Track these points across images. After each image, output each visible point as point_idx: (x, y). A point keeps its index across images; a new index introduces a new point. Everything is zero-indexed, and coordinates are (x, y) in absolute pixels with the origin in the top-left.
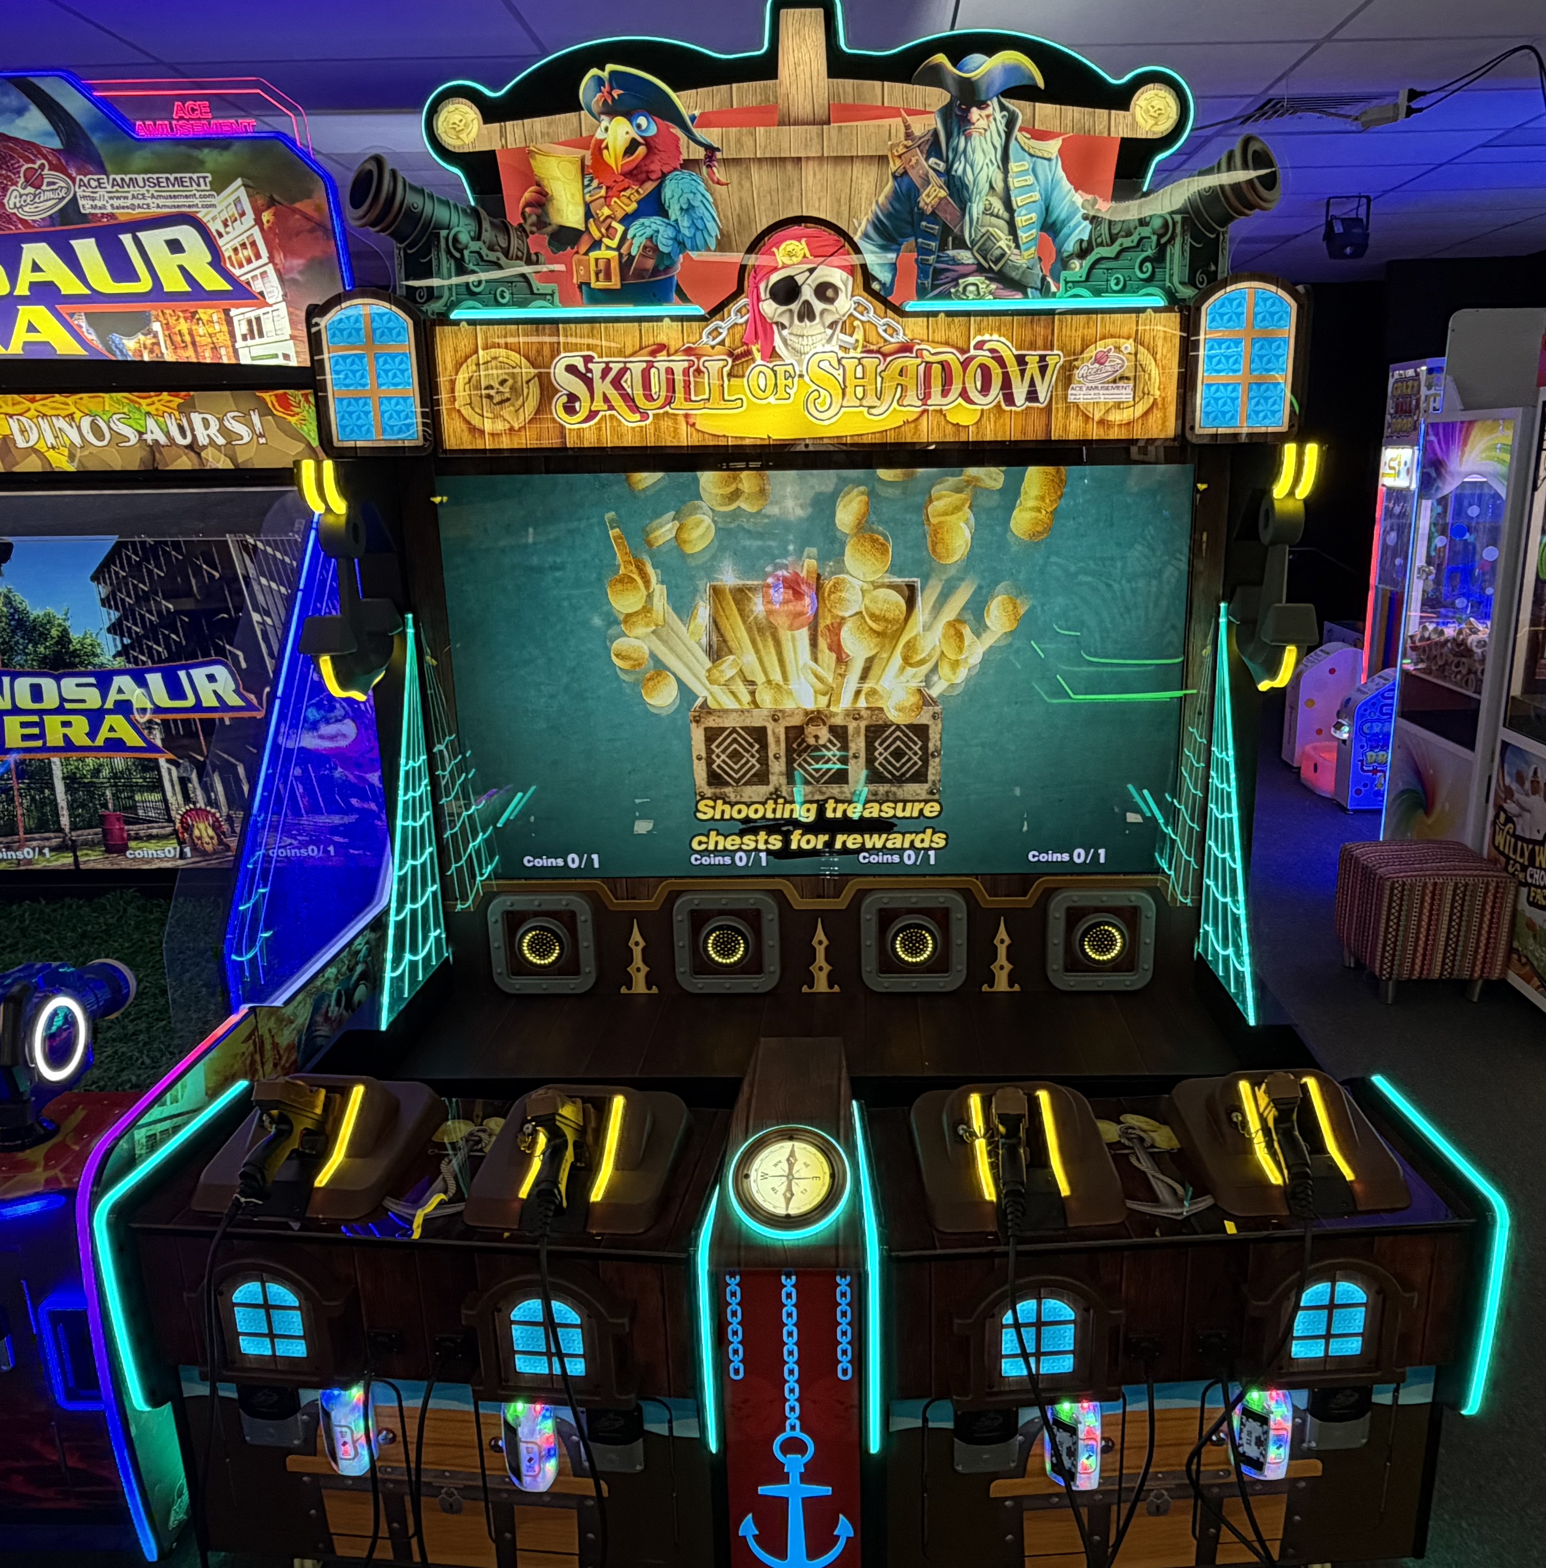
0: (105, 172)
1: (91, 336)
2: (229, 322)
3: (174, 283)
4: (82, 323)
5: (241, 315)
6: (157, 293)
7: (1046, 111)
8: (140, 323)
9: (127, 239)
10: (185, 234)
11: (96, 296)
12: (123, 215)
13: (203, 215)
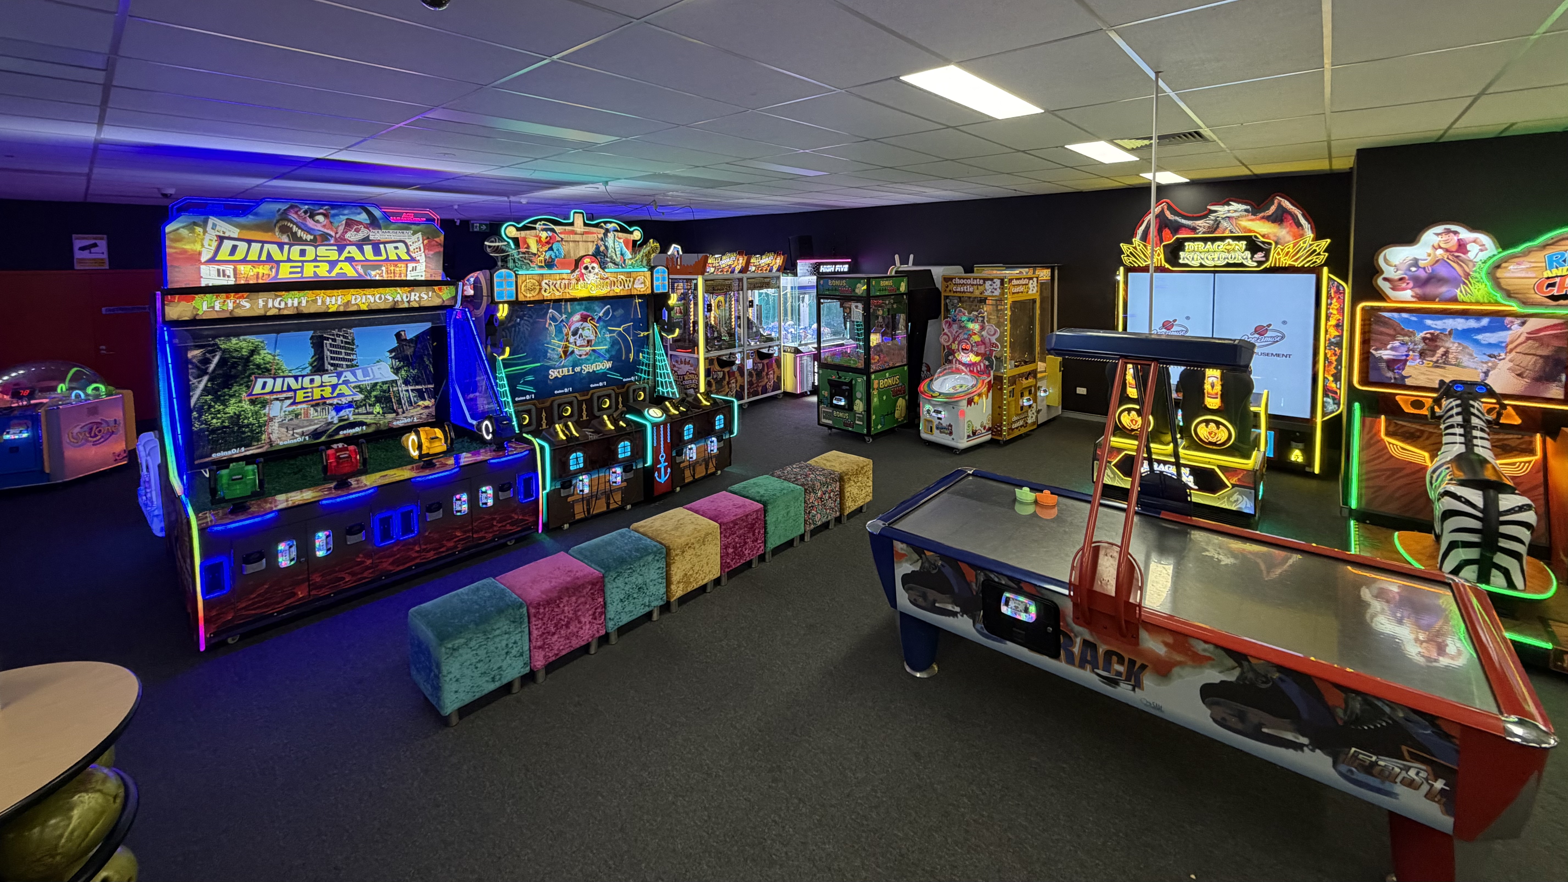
0: (380, 229)
1: (361, 271)
2: (407, 267)
3: (393, 257)
4: (359, 268)
5: (411, 266)
6: (387, 260)
7: (620, 234)
8: (378, 267)
9: (382, 246)
10: (401, 245)
11: (367, 260)
12: (382, 240)
13: (407, 241)
